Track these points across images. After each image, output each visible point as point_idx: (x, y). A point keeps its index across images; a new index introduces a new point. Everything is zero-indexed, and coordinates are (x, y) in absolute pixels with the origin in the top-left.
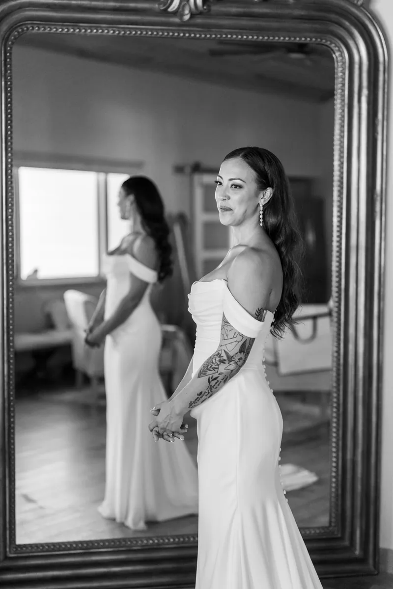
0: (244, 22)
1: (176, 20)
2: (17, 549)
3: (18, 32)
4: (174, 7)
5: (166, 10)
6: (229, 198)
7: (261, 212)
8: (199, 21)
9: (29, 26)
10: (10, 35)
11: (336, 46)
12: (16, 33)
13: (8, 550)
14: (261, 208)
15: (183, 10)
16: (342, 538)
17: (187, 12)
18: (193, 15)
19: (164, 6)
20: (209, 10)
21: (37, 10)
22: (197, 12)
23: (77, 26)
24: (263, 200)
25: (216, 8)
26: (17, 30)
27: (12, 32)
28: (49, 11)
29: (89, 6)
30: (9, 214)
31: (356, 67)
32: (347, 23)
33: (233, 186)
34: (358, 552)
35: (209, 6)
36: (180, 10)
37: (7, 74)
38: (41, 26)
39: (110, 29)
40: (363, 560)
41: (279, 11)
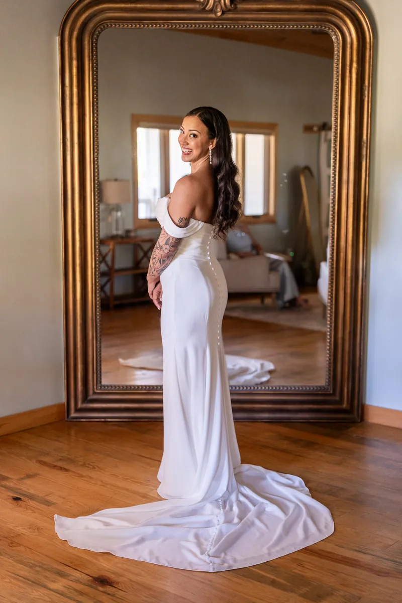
0: (263, 16)
1: (213, 16)
2: (101, 387)
3: (101, 28)
4: (210, 7)
5: (204, 8)
6: (188, 144)
7: (210, 154)
8: (230, 16)
9: (108, 24)
10: (95, 31)
11: (333, 31)
12: (100, 29)
13: (95, 387)
14: (210, 152)
15: (216, 8)
16: (334, 394)
17: (219, 10)
18: (223, 13)
19: (203, 6)
20: (236, 8)
21: (114, 12)
22: (227, 10)
23: (141, 23)
24: (211, 146)
25: (240, 6)
26: (100, 27)
27: (97, 28)
28: (122, 13)
29: (149, 8)
30: (95, 156)
31: (349, 46)
32: (341, 14)
33: (192, 136)
34: (345, 405)
35: (236, 5)
36: (215, 8)
37: (94, 59)
38: (117, 24)
39: (165, 24)
40: (349, 411)
41: (289, 7)
